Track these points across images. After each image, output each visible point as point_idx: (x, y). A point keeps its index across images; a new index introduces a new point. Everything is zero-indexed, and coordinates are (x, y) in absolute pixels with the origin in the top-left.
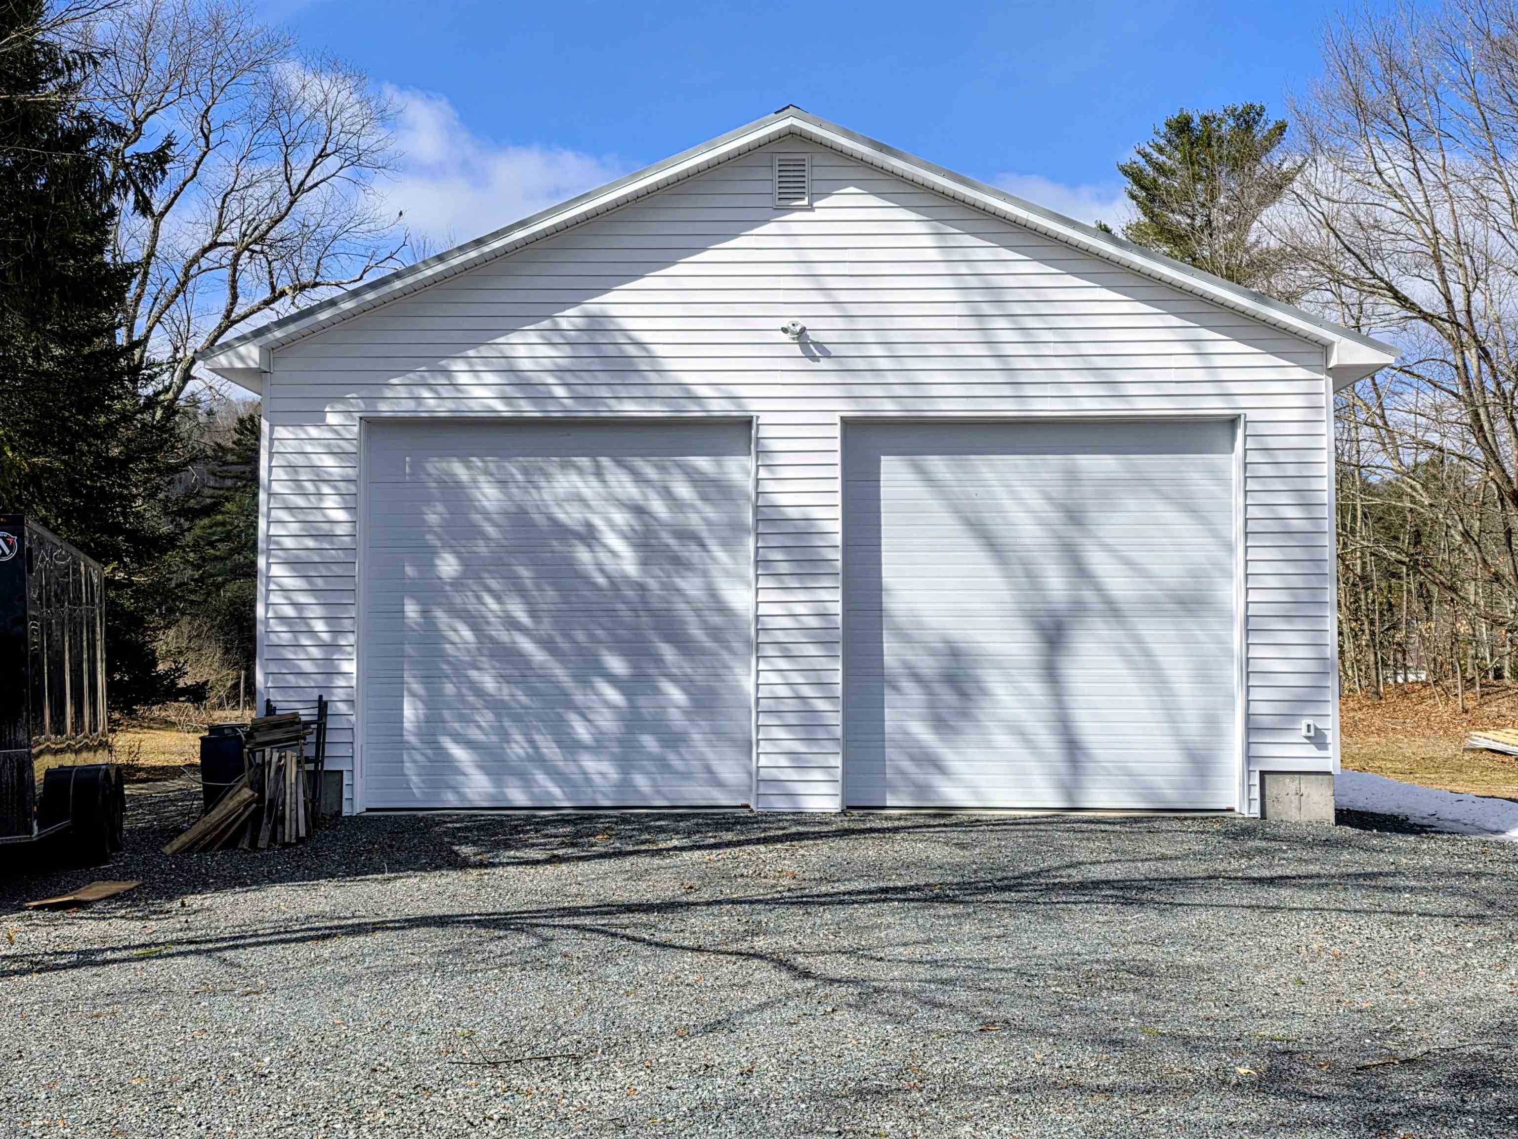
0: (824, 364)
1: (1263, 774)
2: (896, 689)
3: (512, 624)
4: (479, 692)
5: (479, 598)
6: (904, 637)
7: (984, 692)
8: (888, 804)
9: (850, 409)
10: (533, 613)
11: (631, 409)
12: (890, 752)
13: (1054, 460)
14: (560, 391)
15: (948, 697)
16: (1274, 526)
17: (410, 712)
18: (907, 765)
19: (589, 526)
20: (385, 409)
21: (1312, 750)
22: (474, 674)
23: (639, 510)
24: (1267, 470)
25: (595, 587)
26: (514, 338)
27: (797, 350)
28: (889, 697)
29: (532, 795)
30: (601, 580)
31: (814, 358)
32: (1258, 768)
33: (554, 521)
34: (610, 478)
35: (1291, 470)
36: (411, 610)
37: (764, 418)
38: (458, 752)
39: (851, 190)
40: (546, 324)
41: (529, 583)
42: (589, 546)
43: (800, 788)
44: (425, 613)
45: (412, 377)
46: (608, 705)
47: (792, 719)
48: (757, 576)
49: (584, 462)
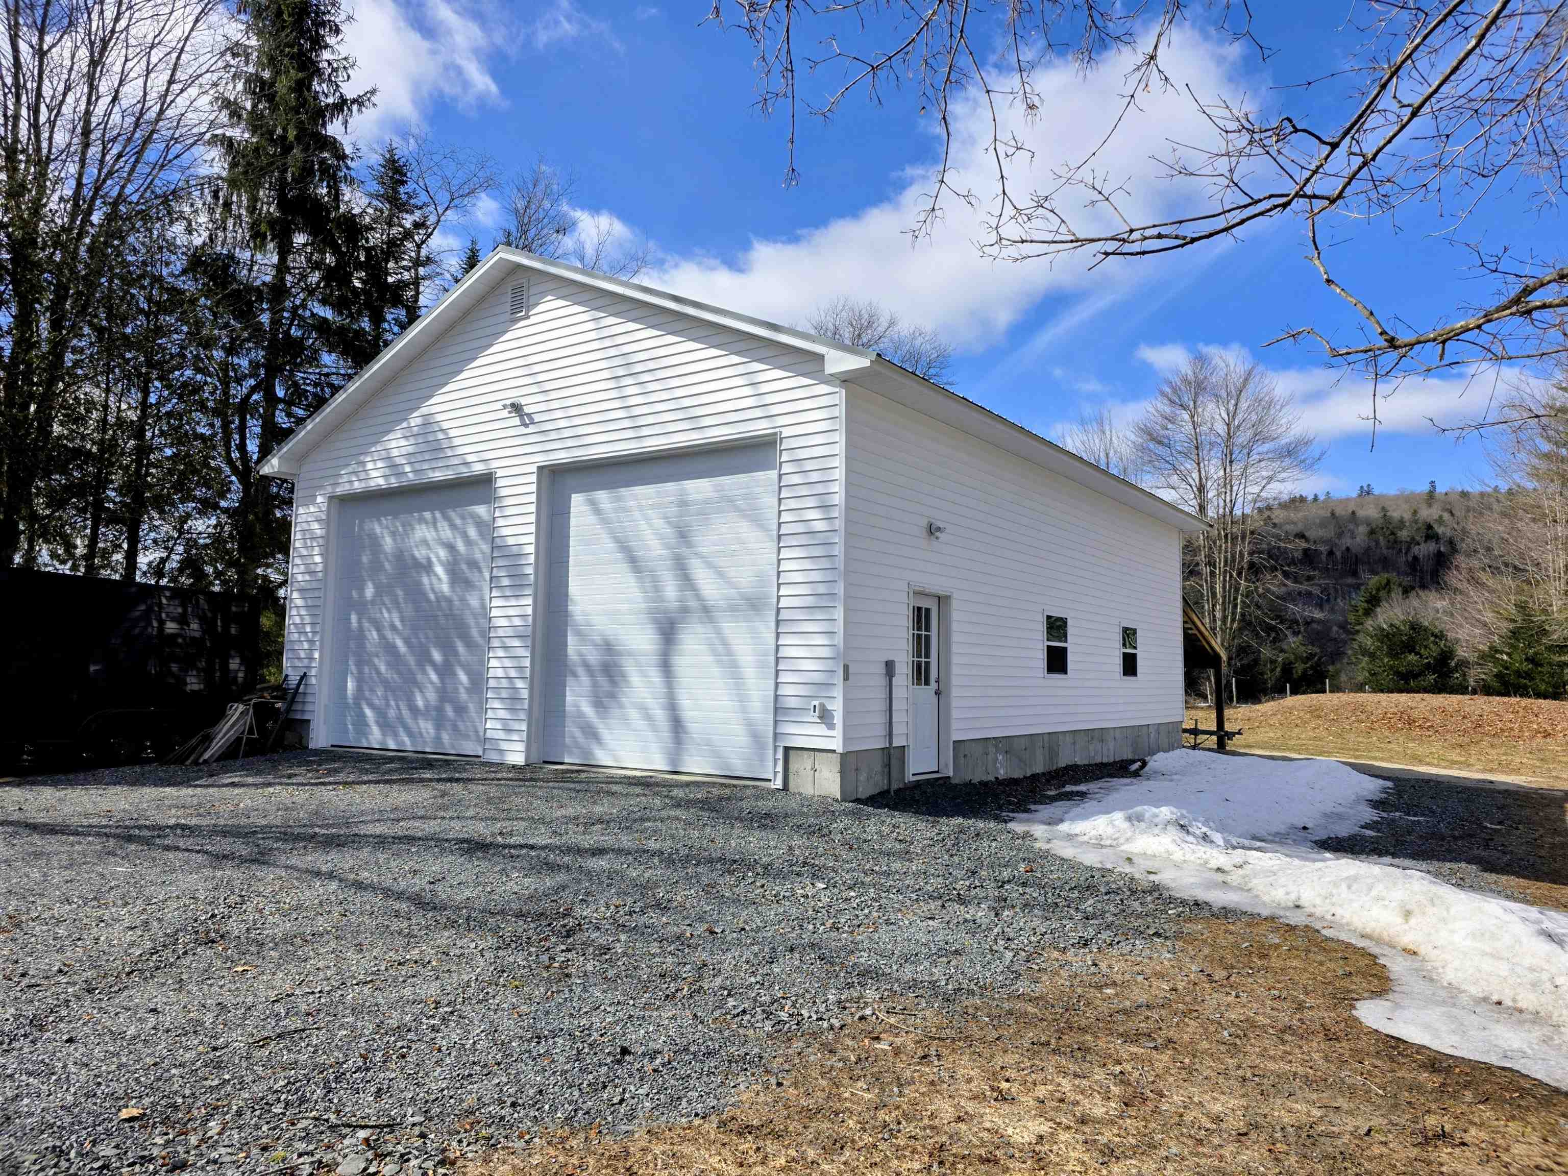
0: (532, 429)
1: (787, 750)
2: (575, 675)
3: (393, 628)
4: (378, 672)
5: (380, 609)
6: (578, 633)
7: (624, 676)
8: (566, 761)
9: (542, 459)
10: (402, 620)
11: (438, 475)
12: (569, 722)
13: (671, 486)
14: (408, 469)
15: (602, 680)
16: (800, 528)
17: (351, 685)
18: (577, 733)
19: (429, 560)
20: (339, 490)
21: (822, 730)
22: (376, 660)
23: (451, 547)
24: (796, 479)
25: (428, 601)
26: (390, 436)
27: (517, 421)
28: (570, 680)
29: (397, 743)
30: (432, 597)
31: (526, 426)
32: (782, 744)
33: (414, 558)
34: (439, 525)
35: (815, 477)
36: (354, 618)
37: (500, 473)
38: (368, 712)
39: (550, 298)
40: (404, 425)
41: (401, 600)
42: (427, 572)
43: (504, 746)
44: (360, 622)
45: (350, 469)
46: (432, 683)
47: (504, 694)
48: (491, 588)
49: (427, 515)
